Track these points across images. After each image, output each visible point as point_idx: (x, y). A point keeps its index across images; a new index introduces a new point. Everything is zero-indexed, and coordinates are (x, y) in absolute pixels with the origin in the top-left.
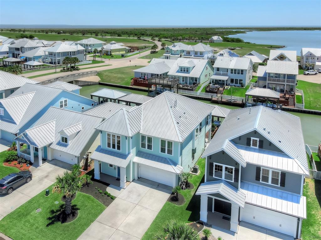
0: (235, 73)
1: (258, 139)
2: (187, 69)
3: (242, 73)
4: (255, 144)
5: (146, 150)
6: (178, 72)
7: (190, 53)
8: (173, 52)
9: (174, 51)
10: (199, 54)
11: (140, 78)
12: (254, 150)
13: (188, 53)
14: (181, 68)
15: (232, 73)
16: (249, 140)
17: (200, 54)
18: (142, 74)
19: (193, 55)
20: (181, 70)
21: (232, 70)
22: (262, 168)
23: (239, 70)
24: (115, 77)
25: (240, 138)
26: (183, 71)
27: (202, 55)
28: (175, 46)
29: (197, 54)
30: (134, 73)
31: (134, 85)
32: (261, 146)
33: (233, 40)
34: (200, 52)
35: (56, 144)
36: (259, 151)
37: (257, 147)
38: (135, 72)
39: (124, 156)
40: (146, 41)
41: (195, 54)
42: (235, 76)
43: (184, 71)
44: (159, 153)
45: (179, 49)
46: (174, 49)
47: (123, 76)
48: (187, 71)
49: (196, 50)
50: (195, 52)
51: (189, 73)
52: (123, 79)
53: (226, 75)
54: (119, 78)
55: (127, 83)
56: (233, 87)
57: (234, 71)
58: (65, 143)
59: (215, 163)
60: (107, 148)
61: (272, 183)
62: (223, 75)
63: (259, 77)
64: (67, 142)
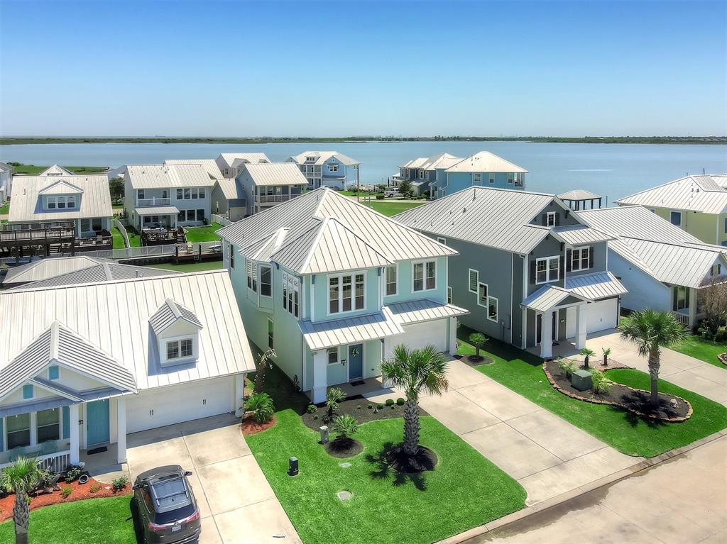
0: (187, 197)
1: (554, 213)
2: (71, 199)
3: (202, 196)
4: (551, 222)
6: (39, 211)
14: (52, 200)
16: (545, 217)
20: (52, 206)
21: (179, 191)
22: (572, 250)
23: (194, 190)
26: (57, 206)
32: (558, 223)
35: (149, 375)
37: (554, 225)
42: (187, 205)
43: (61, 205)
44: (413, 293)
48: (71, 205)
53: (167, 204)
58: (180, 358)
59: (538, 260)
60: (329, 315)
61: (582, 268)
62: (159, 205)
63: (231, 201)
64: (190, 353)
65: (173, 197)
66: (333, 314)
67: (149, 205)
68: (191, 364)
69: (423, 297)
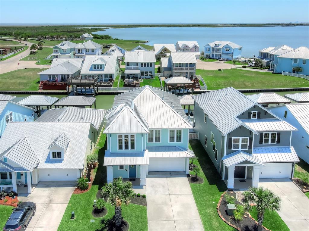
0: (145, 66)
1: (257, 112)
2: (101, 66)
3: (151, 66)
4: (254, 116)
5: (154, 143)
6: (91, 70)
7: (81, 51)
8: (62, 52)
9: (64, 50)
10: (90, 52)
11: (48, 81)
12: (255, 121)
13: (80, 51)
14: (95, 66)
15: (142, 66)
16: (250, 113)
17: (92, 52)
18: (49, 76)
19: (85, 53)
20: (95, 68)
21: (142, 64)
22: (264, 133)
23: (148, 63)
24: (14, 83)
25: (243, 114)
26: (96, 68)
27: (94, 52)
28: (63, 45)
29: (88, 52)
30: (39, 76)
31: (44, 88)
32: (259, 117)
33: (102, 37)
34: (92, 50)
35: (45, 163)
36: (259, 121)
37: (256, 118)
38: (41, 75)
39: (141, 154)
40: (9, 41)
41: (87, 52)
42: (145, 69)
43: (98, 68)
44: (169, 143)
45: (69, 48)
46: (62, 47)
47: (25, 81)
48: (101, 68)
49: (87, 48)
50: (87, 50)
51: (103, 70)
52: (26, 85)
53: (137, 69)
54: (20, 84)
55: (34, 88)
56: (145, 79)
57: (144, 64)
58: (57, 158)
59: (233, 138)
60: (118, 150)
61: (271, 143)
62: (134, 69)
63: (164, 68)
64: (60, 157)
65: (140, 65)
66: (119, 150)
67: (131, 69)
68: (61, 161)
69: (174, 145)
